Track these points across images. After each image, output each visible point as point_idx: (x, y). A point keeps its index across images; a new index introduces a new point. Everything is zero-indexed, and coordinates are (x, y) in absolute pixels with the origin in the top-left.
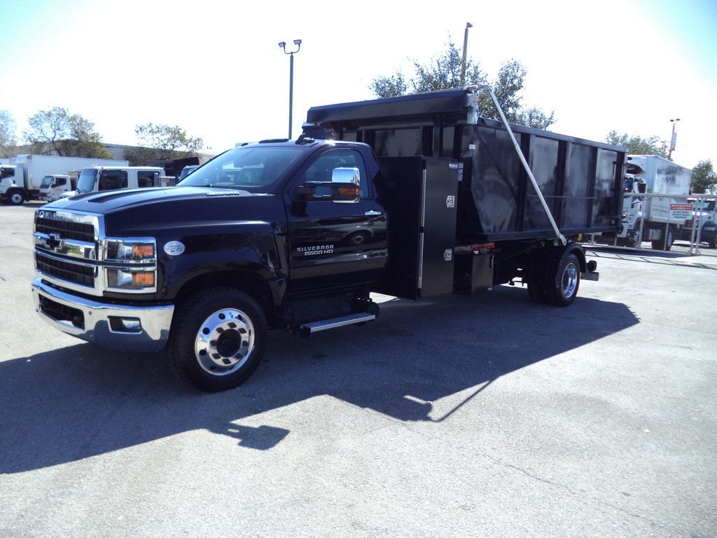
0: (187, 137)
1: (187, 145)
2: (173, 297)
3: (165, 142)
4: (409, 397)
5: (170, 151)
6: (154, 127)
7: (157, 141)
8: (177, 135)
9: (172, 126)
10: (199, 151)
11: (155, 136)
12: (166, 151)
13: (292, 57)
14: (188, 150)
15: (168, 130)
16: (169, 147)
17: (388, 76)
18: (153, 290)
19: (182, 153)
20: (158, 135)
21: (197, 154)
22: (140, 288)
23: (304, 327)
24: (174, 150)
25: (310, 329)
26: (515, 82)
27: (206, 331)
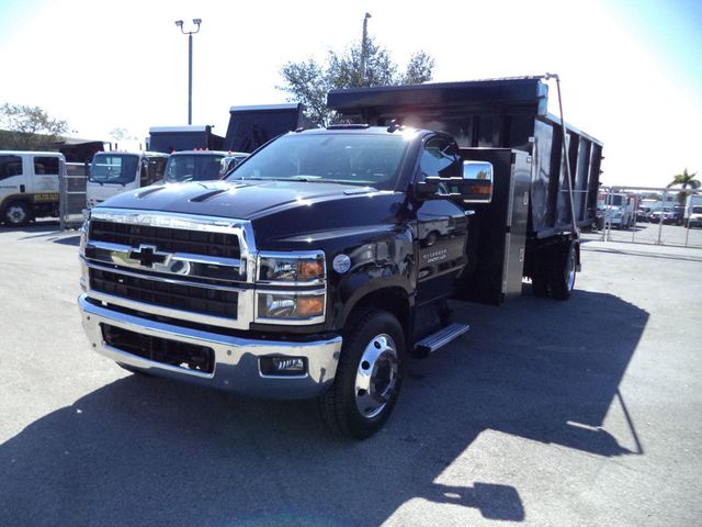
0: (49, 120)
1: (49, 128)
2: (341, 326)
3: (24, 124)
4: (570, 423)
5: (31, 134)
6: (10, 107)
7: (14, 123)
8: (37, 116)
9: (32, 107)
10: (63, 135)
11: (12, 117)
12: (25, 134)
13: (191, 38)
14: (50, 134)
15: (27, 111)
16: (28, 130)
17: (298, 62)
18: (320, 320)
19: (43, 136)
20: (15, 116)
21: (62, 138)
22: (308, 318)
23: (419, 346)
24: (36, 132)
25: (429, 349)
26: (425, 73)
27: (366, 366)
